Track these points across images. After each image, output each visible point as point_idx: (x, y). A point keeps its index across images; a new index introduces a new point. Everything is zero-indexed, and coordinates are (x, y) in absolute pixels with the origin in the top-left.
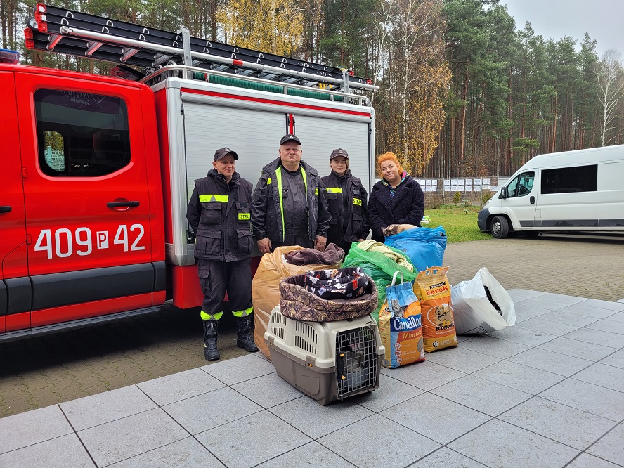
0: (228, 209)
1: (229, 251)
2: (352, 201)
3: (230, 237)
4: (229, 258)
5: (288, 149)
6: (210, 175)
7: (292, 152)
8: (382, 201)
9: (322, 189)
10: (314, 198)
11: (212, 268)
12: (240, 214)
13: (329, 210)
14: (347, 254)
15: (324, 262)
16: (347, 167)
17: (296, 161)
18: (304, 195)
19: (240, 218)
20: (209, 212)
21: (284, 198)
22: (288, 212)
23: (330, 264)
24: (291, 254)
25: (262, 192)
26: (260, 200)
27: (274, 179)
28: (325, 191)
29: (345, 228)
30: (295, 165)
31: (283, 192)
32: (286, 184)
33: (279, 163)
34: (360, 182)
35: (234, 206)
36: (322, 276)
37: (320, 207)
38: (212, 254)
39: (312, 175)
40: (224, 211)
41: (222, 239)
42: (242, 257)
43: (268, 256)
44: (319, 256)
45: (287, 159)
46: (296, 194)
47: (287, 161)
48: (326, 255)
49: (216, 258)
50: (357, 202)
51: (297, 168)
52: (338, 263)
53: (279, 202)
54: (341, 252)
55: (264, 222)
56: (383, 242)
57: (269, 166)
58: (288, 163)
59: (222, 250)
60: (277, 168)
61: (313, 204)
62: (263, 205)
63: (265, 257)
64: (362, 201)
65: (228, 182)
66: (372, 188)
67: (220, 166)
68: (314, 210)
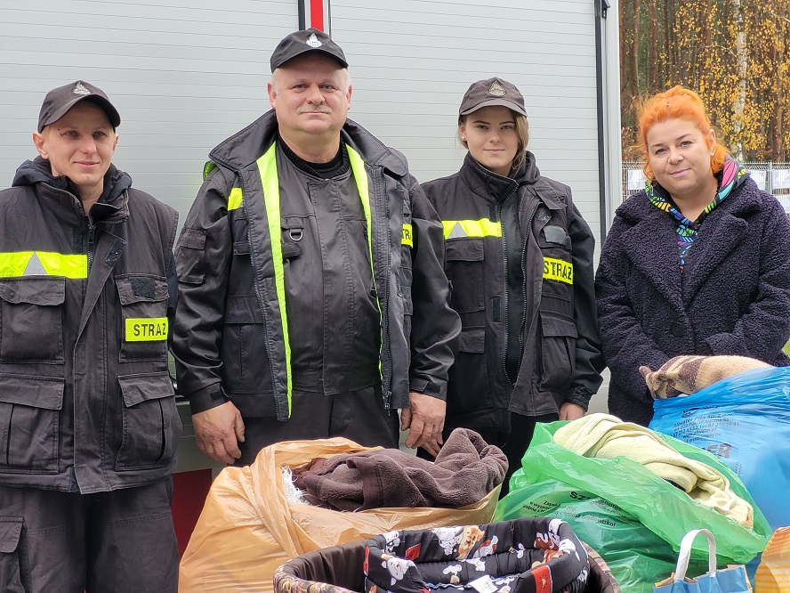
0: (90, 304)
1: (90, 455)
2: (539, 267)
3: (94, 404)
4: (93, 480)
5: (303, 86)
6: (23, 181)
7: (316, 94)
8: (649, 265)
9: (425, 225)
10: (396, 258)
11: (31, 514)
12: (130, 323)
13: (454, 299)
14: (515, 464)
15: (434, 499)
16: (521, 147)
17: (332, 128)
18: (363, 246)
19: (130, 336)
20: (21, 314)
21: (290, 258)
22: (306, 310)
23: (456, 506)
24: (318, 469)
25: (210, 238)
26: (203, 268)
27: (253, 190)
28: (436, 233)
29: (512, 367)
30: (326, 141)
31: (285, 240)
32: (295, 207)
33: (270, 132)
34: (566, 199)
35: (111, 293)
36: (426, 551)
37: (420, 290)
38: (28, 467)
39: (388, 175)
40: (72, 310)
41: (66, 412)
42: (137, 474)
43: (234, 478)
44: (417, 476)
45: (298, 122)
46: (331, 245)
47: (299, 129)
48: (440, 473)
49: (44, 479)
50: (557, 270)
51: (332, 150)
52: (486, 500)
53: (272, 275)
54: (495, 459)
55: (219, 346)
56: (646, 424)
57: (234, 142)
58: (302, 135)
59: (66, 451)
60: (264, 148)
61: (393, 280)
62: (212, 285)
63: (225, 479)
64: (576, 269)
65: (88, 205)
66: (611, 216)
67: (57, 150)
68: (399, 303)
